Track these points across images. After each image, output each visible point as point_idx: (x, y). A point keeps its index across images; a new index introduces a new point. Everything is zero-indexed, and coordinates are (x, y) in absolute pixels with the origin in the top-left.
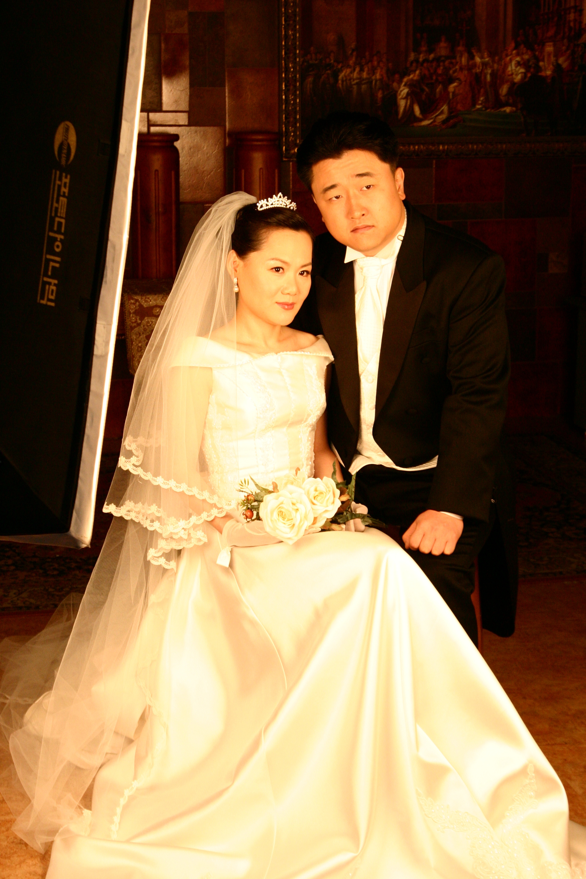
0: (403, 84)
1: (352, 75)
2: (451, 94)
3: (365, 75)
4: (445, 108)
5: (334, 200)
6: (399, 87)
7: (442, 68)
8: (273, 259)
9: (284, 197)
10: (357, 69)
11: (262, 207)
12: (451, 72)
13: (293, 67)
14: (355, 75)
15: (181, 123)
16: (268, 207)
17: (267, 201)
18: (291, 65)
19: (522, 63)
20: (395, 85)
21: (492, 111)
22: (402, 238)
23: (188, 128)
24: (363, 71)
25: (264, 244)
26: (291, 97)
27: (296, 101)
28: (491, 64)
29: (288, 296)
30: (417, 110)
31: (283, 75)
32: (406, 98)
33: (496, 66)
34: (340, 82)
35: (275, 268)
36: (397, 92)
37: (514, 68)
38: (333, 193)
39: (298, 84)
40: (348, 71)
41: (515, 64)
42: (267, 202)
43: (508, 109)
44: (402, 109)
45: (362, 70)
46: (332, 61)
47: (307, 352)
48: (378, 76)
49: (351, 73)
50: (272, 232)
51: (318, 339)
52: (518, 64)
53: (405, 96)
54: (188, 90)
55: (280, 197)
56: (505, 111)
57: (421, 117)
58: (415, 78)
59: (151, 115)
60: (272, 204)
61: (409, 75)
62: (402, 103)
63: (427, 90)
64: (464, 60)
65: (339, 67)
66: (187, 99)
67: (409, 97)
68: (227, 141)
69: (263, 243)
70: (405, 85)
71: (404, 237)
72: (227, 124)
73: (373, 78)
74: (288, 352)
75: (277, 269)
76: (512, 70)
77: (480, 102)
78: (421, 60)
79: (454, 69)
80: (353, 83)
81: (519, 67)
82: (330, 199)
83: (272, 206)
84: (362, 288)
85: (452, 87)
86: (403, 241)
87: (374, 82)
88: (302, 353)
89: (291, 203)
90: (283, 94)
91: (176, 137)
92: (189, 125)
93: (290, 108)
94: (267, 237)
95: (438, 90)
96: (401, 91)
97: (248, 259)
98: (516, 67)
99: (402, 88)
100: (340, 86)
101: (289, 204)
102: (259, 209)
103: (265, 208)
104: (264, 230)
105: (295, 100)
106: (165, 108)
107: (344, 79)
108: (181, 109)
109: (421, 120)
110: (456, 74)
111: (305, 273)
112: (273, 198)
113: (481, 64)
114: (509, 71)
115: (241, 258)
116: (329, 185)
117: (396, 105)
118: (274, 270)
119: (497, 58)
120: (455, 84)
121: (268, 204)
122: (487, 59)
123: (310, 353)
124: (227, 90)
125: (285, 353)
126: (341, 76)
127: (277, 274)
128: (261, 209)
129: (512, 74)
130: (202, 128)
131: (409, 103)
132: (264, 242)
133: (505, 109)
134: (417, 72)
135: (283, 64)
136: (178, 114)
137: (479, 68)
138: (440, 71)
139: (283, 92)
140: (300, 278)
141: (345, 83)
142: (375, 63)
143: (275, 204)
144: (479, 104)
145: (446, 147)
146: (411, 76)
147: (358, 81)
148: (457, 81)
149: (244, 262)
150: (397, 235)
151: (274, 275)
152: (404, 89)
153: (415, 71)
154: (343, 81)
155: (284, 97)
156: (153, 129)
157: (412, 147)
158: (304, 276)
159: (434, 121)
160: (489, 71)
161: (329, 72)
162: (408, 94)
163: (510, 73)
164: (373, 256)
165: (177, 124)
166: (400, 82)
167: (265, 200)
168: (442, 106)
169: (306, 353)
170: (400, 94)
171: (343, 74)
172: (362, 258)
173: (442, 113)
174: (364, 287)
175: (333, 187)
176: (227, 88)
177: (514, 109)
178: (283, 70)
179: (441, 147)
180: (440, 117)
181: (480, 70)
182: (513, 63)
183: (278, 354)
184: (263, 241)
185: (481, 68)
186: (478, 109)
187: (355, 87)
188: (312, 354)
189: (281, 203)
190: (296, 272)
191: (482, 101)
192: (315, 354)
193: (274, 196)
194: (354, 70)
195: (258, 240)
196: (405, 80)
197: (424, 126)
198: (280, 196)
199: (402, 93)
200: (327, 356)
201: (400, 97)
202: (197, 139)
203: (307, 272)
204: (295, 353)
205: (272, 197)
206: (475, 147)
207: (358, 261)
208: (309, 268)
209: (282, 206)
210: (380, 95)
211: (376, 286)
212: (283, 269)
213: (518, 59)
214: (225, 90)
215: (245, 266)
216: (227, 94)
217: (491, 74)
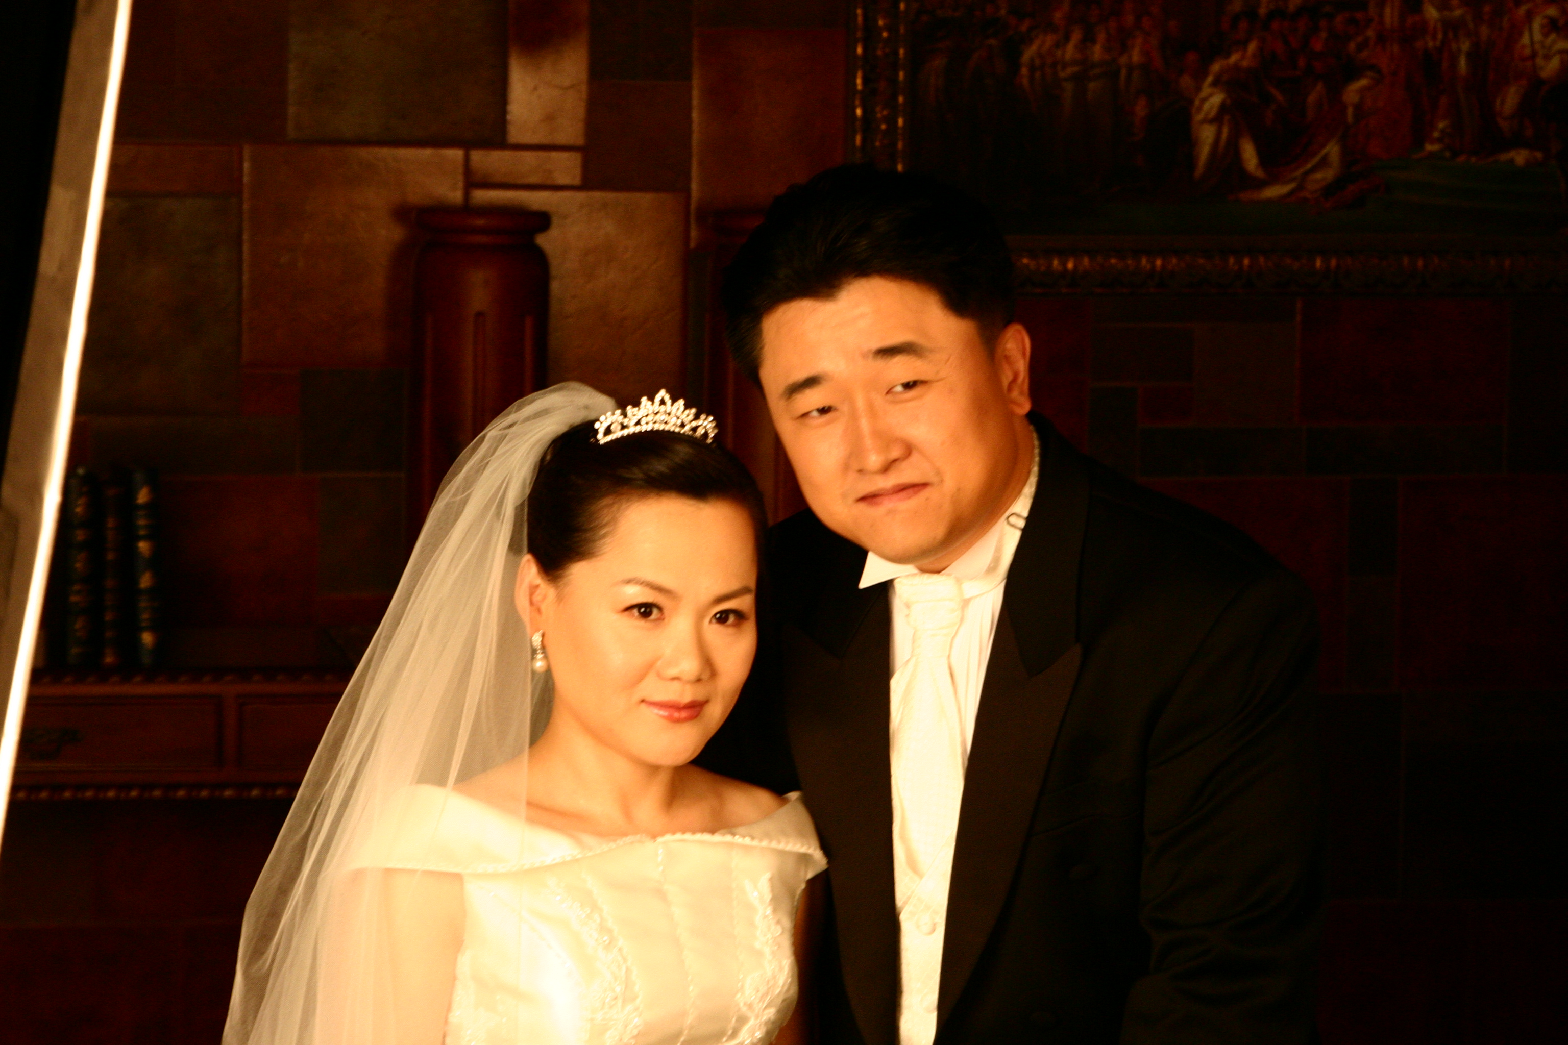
0: (1210, 79)
1: (1059, 53)
2: (1350, 111)
3: (1097, 52)
4: (1333, 150)
5: (813, 418)
6: (1199, 89)
7: (1324, 35)
8: (629, 582)
9: (674, 400)
10: (1076, 36)
11: (608, 431)
12: (1352, 46)
13: (888, 28)
14: (1070, 51)
15: (562, 180)
16: (625, 432)
17: (625, 415)
18: (881, 23)
19: (1562, 22)
20: (1186, 81)
21: (1473, 159)
22: (1022, 523)
23: (581, 196)
24: (1094, 41)
25: (608, 540)
26: (881, 113)
27: (896, 122)
28: (1471, 25)
29: (676, 685)
30: (1250, 156)
31: (859, 50)
32: (1217, 120)
33: (1484, 31)
34: (1024, 71)
35: (639, 606)
36: (1191, 102)
37: (1538, 36)
38: (812, 399)
39: (901, 75)
40: (1050, 40)
41: (1543, 26)
42: (622, 417)
43: (1520, 157)
44: (1204, 152)
45: (1088, 39)
46: (1003, 12)
47: (744, 837)
48: (1136, 56)
49: (1057, 45)
50: (629, 504)
51: (784, 801)
52: (1552, 26)
53: (1213, 113)
54: (584, 88)
55: (663, 402)
56: (1512, 161)
57: (1260, 174)
58: (1245, 63)
59: (477, 156)
60: (638, 423)
61: (1228, 55)
62: (1207, 135)
63: (1279, 97)
64: (1390, 15)
65: (1024, 27)
66: (581, 112)
67: (1227, 118)
68: (694, 233)
69: (604, 536)
70: (1215, 84)
71: (1029, 520)
72: (694, 186)
73: (1123, 60)
74: (688, 836)
75: (645, 610)
76: (1532, 43)
77: (1436, 134)
78: (1262, 11)
79: (1360, 39)
80: (1062, 75)
81: (1553, 36)
82: (805, 415)
83: (637, 429)
84: (908, 661)
85: (1353, 91)
86: (1025, 532)
87: (1124, 72)
88: (728, 838)
89: (697, 417)
90: (857, 102)
91: (542, 220)
92: (586, 185)
93: (877, 144)
94: (614, 521)
95: (1312, 98)
96: (1204, 100)
97: (565, 580)
98: (1546, 35)
99: (1206, 90)
100: (1025, 81)
101: (691, 422)
102: (602, 439)
103: (617, 434)
104: (606, 501)
105: (892, 122)
106: (515, 135)
107: (1037, 62)
108: (562, 138)
109: (1261, 184)
110: (1365, 54)
111: (732, 619)
112: (642, 405)
113: (1439, 25)
114: (1524, 47)
115: (550, 578)
116: (800, 375)
117: (1190, 142)
118: (635, 611)
119: (1487, 8)
120: (1364, 82)
121: (626, 422)
122: (1458, 13)
123: (753, 838)
124: (695, 93)
125: (678, 836)
126: (1029, 53)
127: (642, 623)
128: (609, 438)
129: (1534, 55)
130: (622, 196)
131: (1224, 136)
132: (605, 533)
133: (1512, 154)
134: (1252, 47)
135: (860, 19)
136: (554, 155)
137: (1434, 38)
138: (1318, 46)
139: (858, 96)
140: (715, 634)
141: (1038, 75)
142: (1130, 19)
143: (647, 423)
144: (1433, 141)
145: (1333, 263)
146: (1234, 58)
147: (1076, 69)
148: (1369, 73)
149: (557, 588)
150: (1007, 514)
151: (633, 624)
152: (1211, 95)
153: (1244, 44)
154: (1032, 68)
155: (859, 112)
156: (482, 196)
157: (1232, 261)
158: (729, 626)
159: (1300, 188)
160: (1465, 46)
161: (993, 42)
162: (1223, 109)
163: (1528, 51)
164: (938, 572)
165: (549, 182)
166: (1200, 74)
167: (618, 412)
168: (1323, 146)
169: (738, 839)
170: (1200, 108)
171: (1034, 48)
172: (908, 576)
173: (1324, 163)
174: (914, 659)
175: (811, 382)
176: (696, 82)
177: (1539, 155)
178: (859, 34)
179: (1318, 263)
180: (1319, 175)
181: (1438, 44)
182: (1537, 24)
183: (660, 840)
184: (603, 532)
185: (1440, 36)
186: (1431, 155)
187: (1069, 87)
188: (755, 843)
189: (664, 417)
190: (700, 618)
191: (1442, 131)
192: (765, 843)
193: (644, 400)
194: (1067, 38)
195: (592, 529)
196: (1216, 67)
197: (1269, 201)
198: (660, 398)
199: (1206, 106)
200: (803, 849)
201: (1200, 117)
202: (608, 227)
203: (740, 615)
204: (707, 837)
205: (637, 404)
206: (1420, 263)
207: (898, 585)
208: (745, 603)
209: (669, 427)
210: (1141, 109)
211: (949, 656)
212: (660, 609)
213: (1552, 11)
214: (689, 89)
215: (560, 598)
216: (695, 102)
217: (1469, 55)
